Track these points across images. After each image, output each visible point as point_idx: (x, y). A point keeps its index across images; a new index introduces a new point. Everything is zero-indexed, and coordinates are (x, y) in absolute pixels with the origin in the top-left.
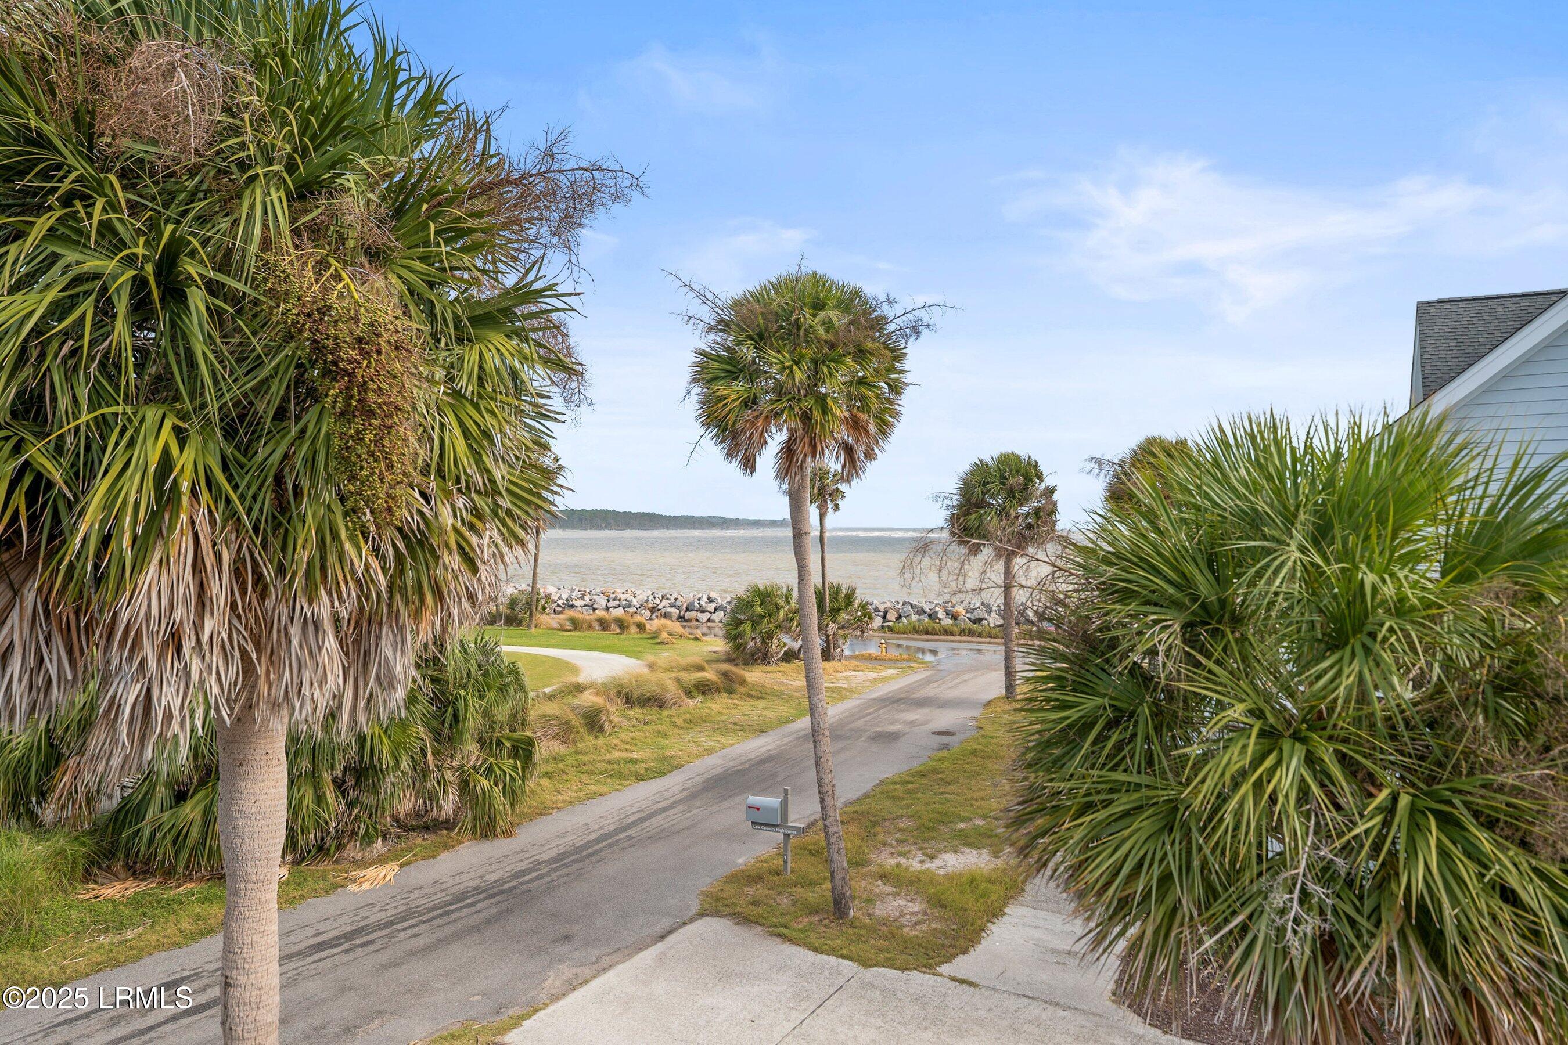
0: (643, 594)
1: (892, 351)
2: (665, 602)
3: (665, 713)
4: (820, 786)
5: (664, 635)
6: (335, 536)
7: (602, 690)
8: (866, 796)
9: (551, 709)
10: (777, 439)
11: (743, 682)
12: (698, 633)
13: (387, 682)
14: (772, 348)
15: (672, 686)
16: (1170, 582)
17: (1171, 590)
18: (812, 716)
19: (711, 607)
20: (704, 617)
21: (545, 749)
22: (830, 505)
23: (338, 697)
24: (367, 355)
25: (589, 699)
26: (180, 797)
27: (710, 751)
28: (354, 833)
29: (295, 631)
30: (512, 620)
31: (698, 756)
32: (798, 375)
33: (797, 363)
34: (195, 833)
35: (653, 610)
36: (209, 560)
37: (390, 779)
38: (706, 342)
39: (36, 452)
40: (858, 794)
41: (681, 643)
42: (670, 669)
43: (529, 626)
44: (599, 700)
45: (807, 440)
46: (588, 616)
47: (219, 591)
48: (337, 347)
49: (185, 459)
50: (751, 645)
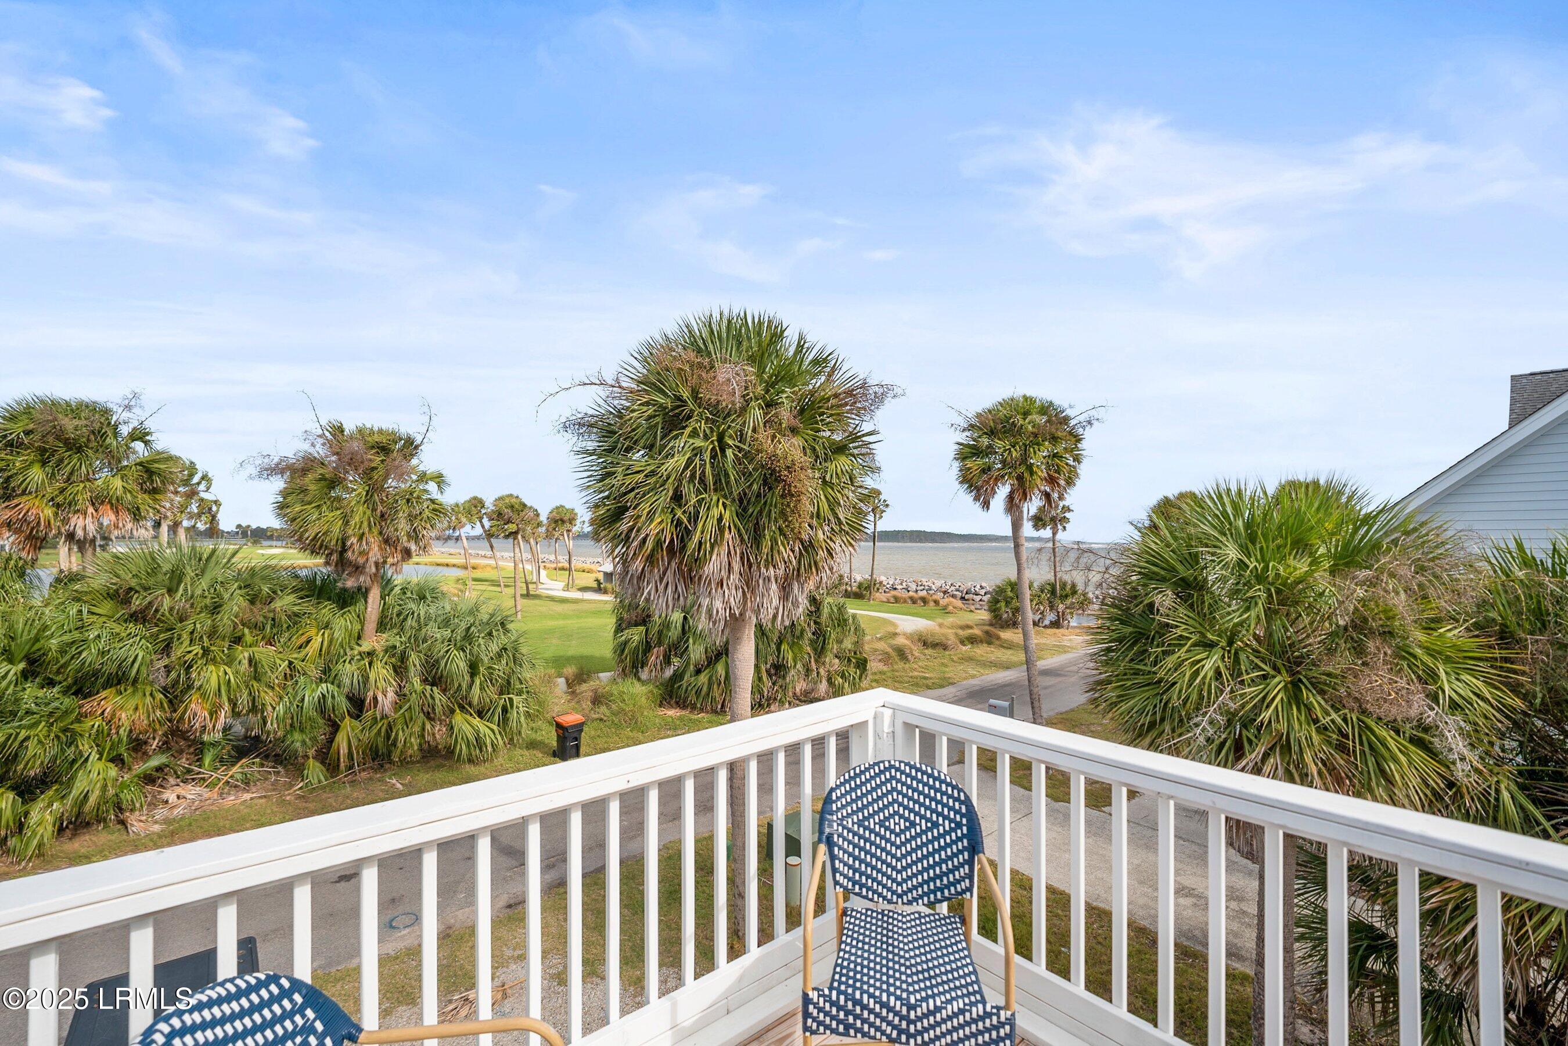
0: (939, 583)
1: (1075, 437)
2: (953, 588)
3: (947, 653)
4: (1031, 695)
5: (951, 608)
6: (777, 544)
7: (909, 637)
8: (1072, 710)
9: (881, 646)
10: (1003, 491)
11: (998, 638)
12: (973, 608)
13: (796, 604)
14: (999, 439)
15: (952, 637)
16: (1162, 568)
17: (1163, 572)
18: (1026, 653)
19: (983, 592)
20: (978, 598)
21: (873, 666)
22: (1060, 527)
23: (777, 609)
24: (790, 473)
25: (901, 641)
26: (698, 672)
27: (973, 677)
28: (775, 699)
29: (761, 582)
30: (858, 596)
31: (965, 679)
32: (1014, 454)
33: (1014, 447)
34: (705, 689)
35: (945, 592)
36: (732, 552)
37: (792, 672)
38: (963, 437)
39: (679, 513)
40: (1068, 709)
41: (961, 613)
42: (952, 627)
43: (869, 600)
44: (907, 642)
45: (1021, 491)
46: (905, 595)
47: (736, 566)
48: (780, 471)
49: (727, 515)
50: (1005, 616)
